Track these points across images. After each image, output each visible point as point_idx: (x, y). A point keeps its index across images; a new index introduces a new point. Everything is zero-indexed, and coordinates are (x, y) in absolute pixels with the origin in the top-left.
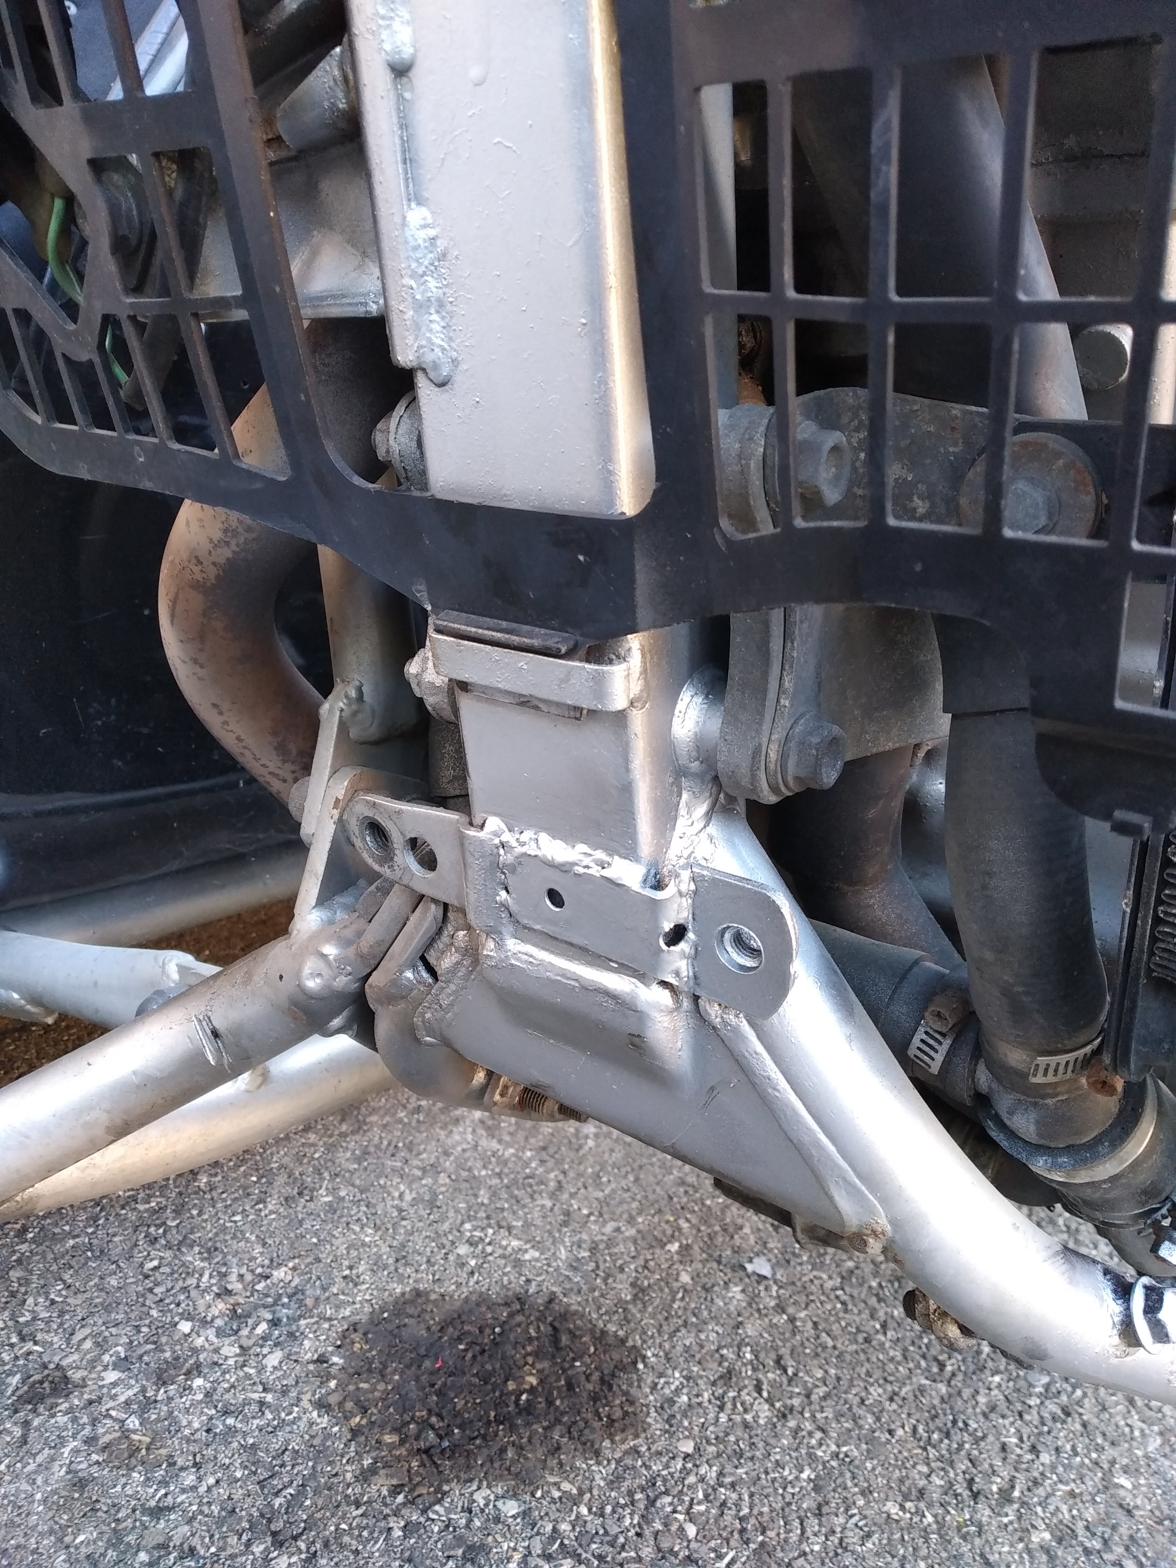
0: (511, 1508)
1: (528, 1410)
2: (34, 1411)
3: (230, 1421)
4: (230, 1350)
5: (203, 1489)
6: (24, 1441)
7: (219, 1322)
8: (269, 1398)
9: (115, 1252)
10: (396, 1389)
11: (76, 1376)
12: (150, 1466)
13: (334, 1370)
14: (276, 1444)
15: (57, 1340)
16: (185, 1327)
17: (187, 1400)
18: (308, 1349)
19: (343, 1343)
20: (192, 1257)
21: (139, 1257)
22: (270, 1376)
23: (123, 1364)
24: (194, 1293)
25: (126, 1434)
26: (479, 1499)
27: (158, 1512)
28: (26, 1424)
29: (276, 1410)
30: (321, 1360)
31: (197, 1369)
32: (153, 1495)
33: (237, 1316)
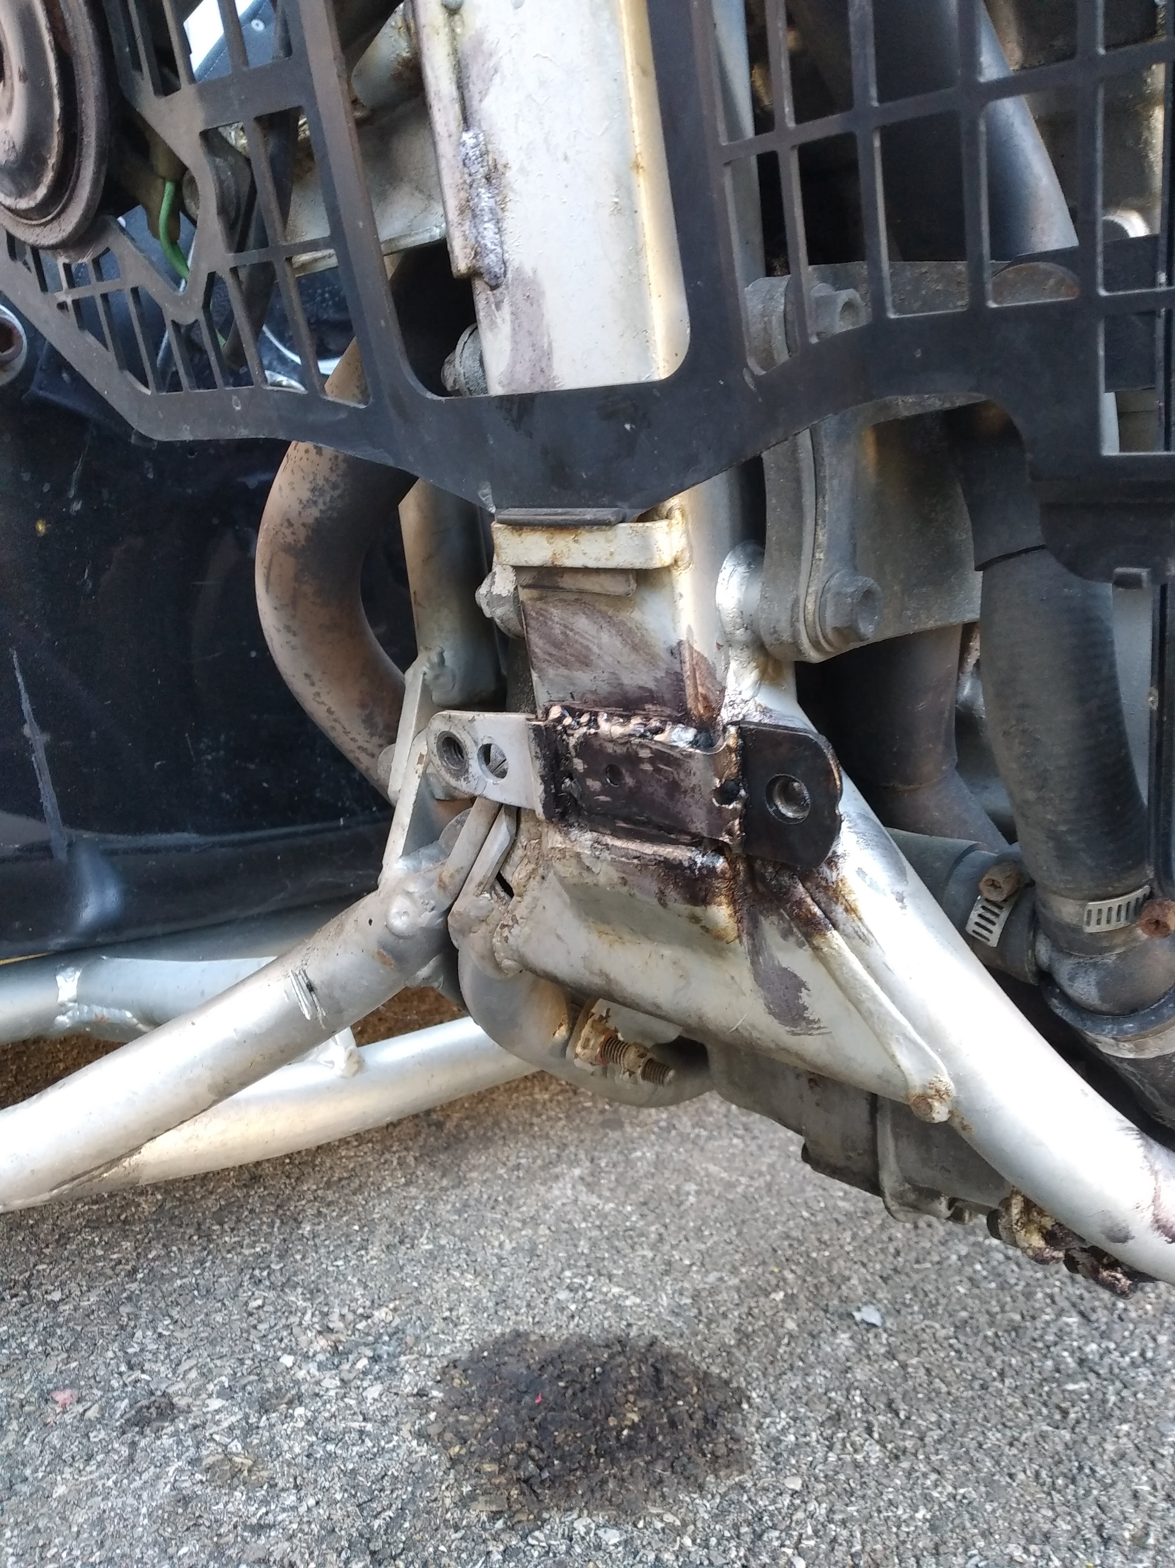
0: (612, 1537)
1: (630, 1445)
2: (142, 1433)
3: (330, 1447)
4: (331, 1382)
5: (303, 1509)
6: (131, 1459)
7: (320, 1357)
8: (369, 1427)
9: (220, 1292)
10: (496, 1422)
11: (181, 1402)
12: (250, 1487)
13: (432, 1403)
14: (376, 1470)
15: (164, 1370)
16: (287, 1360)
17: (288, 1427)
18: (408, 1383)
19: (443, 1377)
20: (296, 1298)
21: (243, 1296)
22: (370, 1408)
23: (226, 1393)
24: (296, 1330)
25: (228, 1456)
26: (580, 1526)
27: (259, 1529)
28: (133, 1445)
29: (376, 1439)
30: (421, 1393)
31: (299, 1399)
32: (255, 1512)
33: (338, 1353)
